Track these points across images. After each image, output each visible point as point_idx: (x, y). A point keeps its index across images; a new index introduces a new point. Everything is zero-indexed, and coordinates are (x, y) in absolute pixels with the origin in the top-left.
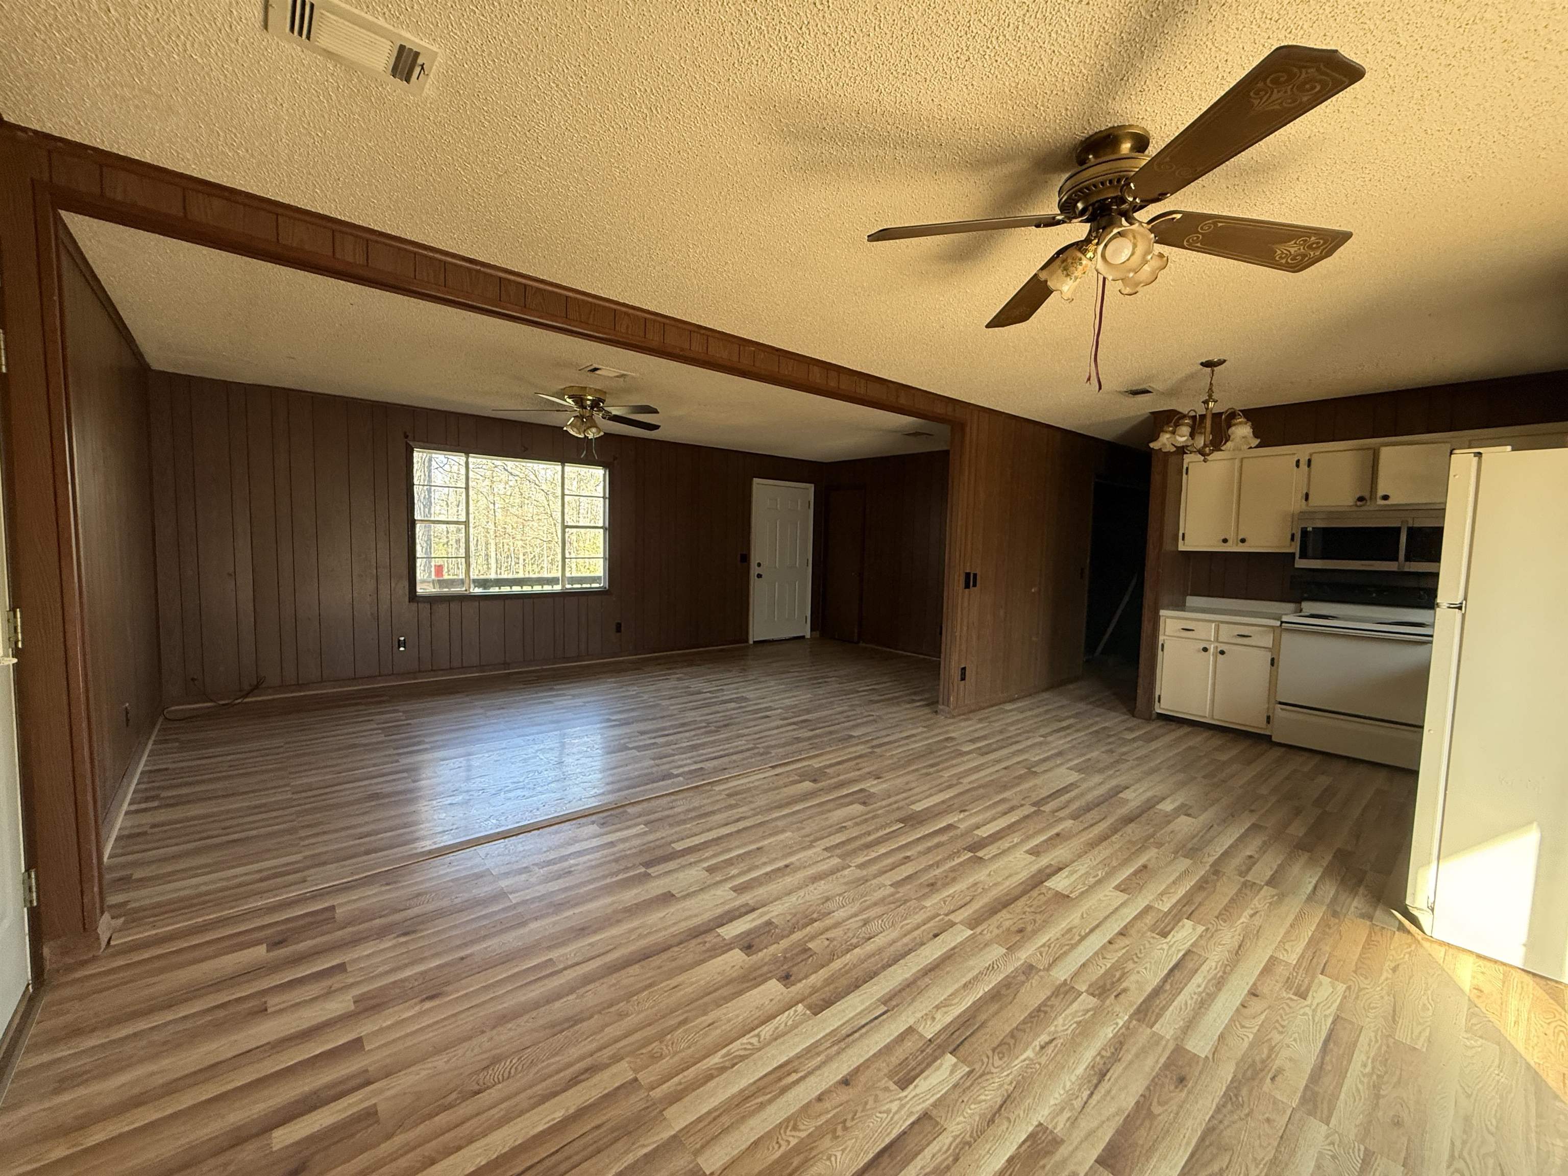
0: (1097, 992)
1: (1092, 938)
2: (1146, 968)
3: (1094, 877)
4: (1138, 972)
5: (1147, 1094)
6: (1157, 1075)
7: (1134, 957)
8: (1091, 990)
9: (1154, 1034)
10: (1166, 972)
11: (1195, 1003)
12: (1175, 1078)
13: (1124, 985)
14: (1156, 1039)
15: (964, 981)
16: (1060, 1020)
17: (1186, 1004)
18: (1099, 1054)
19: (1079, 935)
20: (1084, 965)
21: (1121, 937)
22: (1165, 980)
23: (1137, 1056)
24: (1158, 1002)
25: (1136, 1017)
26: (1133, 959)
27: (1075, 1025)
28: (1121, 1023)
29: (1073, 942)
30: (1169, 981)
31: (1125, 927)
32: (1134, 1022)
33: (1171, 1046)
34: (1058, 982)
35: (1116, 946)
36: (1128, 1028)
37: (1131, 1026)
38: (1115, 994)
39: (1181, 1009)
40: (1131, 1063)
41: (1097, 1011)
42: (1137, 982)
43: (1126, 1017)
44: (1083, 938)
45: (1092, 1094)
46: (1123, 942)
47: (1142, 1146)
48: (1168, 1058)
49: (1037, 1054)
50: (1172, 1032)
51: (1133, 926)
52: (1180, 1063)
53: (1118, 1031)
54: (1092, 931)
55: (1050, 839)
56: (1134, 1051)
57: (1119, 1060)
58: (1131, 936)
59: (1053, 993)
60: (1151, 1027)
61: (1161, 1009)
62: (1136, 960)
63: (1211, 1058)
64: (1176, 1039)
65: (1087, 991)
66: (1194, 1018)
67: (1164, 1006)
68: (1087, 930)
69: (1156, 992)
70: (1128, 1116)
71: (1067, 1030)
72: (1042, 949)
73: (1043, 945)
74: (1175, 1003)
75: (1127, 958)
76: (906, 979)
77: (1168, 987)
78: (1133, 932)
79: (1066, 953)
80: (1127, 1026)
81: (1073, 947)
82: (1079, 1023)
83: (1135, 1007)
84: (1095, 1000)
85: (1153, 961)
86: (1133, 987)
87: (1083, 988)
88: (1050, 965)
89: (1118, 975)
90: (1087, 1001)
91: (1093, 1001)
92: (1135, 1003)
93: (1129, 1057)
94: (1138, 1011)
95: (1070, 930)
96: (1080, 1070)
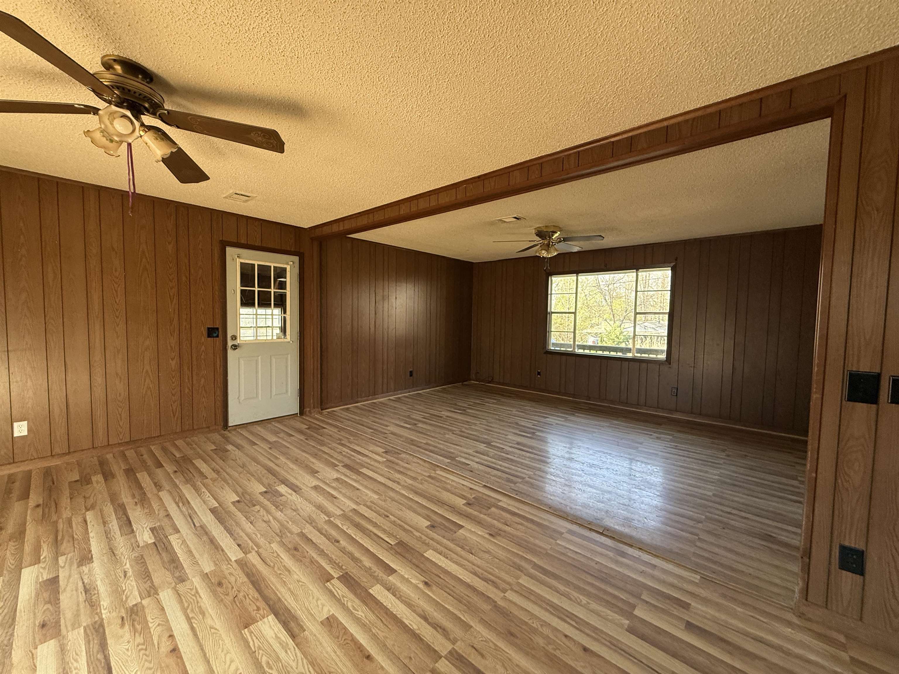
0: (135, 608)
1: (185, 626)
2: (128, 650)
3: (268, 663)
4: (129, 642)
5: (57, 606)
6: (59, 614)
7: (144, 647)
8: (139, 605)
9: (79, 626)
10: (113, 664)
11: (70, 668)
12: (48, 623)
13: (127, 627)
14: (75, 625)
15: (194, 552)
16: (134, 583)
17: (76, 661)
18: (98, 593)
19: (193, 618)
20: (163, 609)
21: (172, 647)
22: (107, 658)
23: (78, 610)
24: (96, 642)
25: (99, 622)
26: (143, 644)
27: (124, 588)
28: (103, 611)
29: (188, 611)
30: (103, 661)
31: (181, 658)
32: (97, 619)
33: (64, 631)
34: (160, 591)
35: (165, 639)
36: (97, 614)
37: (96, 616)
38: (125, 617)
39: (77, 654)
40: (78, 605)
41: (122, 603)
42: (122, 637)
43: (104, 616)
44: (189, 619)
45: (83, 583)
46: (165, 647)
47: (42, 593)
48: (60, 626)
49: (124, 569)
50: (70, 637)
51: (177, 664)
52: (51, 630)
53: (100, 607)
54: (193, 629)
55: (360, 648)
56: (82, 611)
57: (85, 601)
58: (166, 656)
59: (154, 586)
60: (84, 627)
61: (89, 642)
62: (140, 647)
63: (33, 651)
64: (63, 637)
65: (141, 603)
66: (63, 659)
67: (89, 644)
68: (194, 625)
69: (103, 646)
70: (59, 593)
71: (125, 584)
72: (194, 590)
73: (197, 592)
74: (84, 653)
75: (148, 641)
76: (211, 532)
77: (100, 656)
78: (171, 661)
79: (181, 602)
80: (100, 614)
81: (184, 610)
82: (124, 591)
83: (106, 625)
84: (131, 605)
85: (129, 659)
86: (121, 632)
87: (145, 602)
88: (177, 591)
89: (139, 627)
90: (134, 599)
91: (131, 602)
92: (108, 626)
93: (82, 606)
94: (102, 625)
95: (203, 614)
96: (99, 583)
